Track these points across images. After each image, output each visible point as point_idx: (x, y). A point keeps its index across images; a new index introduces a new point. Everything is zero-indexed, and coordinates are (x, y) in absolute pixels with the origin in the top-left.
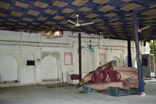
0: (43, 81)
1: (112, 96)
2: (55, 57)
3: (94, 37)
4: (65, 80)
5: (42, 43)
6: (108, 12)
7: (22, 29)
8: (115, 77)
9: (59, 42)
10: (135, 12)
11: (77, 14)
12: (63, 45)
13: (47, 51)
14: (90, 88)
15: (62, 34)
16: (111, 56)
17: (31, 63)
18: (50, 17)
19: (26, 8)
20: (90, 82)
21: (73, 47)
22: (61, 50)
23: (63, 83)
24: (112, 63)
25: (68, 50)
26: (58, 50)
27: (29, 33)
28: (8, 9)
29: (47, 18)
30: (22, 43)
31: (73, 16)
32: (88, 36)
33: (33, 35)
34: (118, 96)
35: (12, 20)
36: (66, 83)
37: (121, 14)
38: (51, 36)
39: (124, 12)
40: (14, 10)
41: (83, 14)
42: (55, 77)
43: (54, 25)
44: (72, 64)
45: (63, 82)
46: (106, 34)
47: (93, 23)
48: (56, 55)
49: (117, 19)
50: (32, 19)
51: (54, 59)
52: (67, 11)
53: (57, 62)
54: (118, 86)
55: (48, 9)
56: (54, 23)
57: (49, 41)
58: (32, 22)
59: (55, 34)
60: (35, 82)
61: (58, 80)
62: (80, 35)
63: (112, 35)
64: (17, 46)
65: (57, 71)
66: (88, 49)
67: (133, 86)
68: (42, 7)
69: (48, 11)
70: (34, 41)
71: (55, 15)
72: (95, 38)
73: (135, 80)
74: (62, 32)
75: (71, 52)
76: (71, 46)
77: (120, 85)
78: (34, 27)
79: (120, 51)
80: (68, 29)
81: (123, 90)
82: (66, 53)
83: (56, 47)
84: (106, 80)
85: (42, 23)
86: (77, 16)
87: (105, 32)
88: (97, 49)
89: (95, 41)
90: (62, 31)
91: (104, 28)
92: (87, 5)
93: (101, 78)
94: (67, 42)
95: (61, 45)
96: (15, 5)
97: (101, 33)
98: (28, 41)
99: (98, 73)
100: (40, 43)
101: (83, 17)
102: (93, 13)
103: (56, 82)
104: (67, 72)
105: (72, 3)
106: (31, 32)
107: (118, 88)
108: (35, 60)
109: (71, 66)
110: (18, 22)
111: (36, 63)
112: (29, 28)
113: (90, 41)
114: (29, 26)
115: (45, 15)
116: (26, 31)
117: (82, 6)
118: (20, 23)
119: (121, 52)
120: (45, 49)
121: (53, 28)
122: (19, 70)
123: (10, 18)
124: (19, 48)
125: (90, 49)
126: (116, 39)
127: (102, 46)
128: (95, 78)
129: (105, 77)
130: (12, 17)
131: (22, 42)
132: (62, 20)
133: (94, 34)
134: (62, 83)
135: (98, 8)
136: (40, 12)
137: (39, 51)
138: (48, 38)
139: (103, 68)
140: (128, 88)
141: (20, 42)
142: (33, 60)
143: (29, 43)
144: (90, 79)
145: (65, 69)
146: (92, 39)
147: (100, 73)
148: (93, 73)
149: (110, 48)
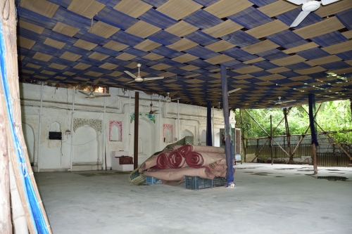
0: (75, 165)
1: (189, 188)
2: (95, 128)
3: (157, 98)
4: (109, 165)
5: (75, 104)
6: (187, 64)
7: (44, 80)
8: (194, 161)
9: (102, 104)
10: (225, 66)
11: (138, 62)
12: (109, 110)
13: (83, 118)
14: (154, 178)
15: (108, 92)
16: (181, 129)
17: (55, 136)
18: (96, 65)
19: (60, 48)
20: (155, 168)
21: (123, 113)
22: (105, 117)
23: (106, 170)
24: (186, 139)
25: (116, 118)
26: (100, 116)
27: (54, 88)
28: (30, 49)
29: (90, 66)
30: (42, 104)
31: (132, 66)
32: (148, 97)
33: (61, 91)
34: (198, 188)
35: (32, 66)
36: (111, 169)
37: (205, 67)
38: (92, 94)
39: (210, 65)
40: (40, 51)
41: (148, 64)
42: (94, 159)
43: (98, 78)
44: (121, 140)
45: (106, 167)
46: (176, 96)
47: (162, 78)
48: (96, 124)
49: (198, 75)
50: (66, 66)
51: (93, 131)
52: (125, 57)
53: (97, 137)
54: (198, 175)
55: (95, 53)
56: (100, 74)
57: (87, 102)
58: (64, 71)
59: (96, 91)
60: (61, 167)
61: (98, 164)
62: (137, 94)
63: (184, 98)
64: (34, 108)
65: (96, 150)
66: (147, 117)
67: (219, 174)
68: (86, 49)
69: (94, 56)
70: (62, 101)
71: (104, 62)
72: (158, 101)
73: (222, 165)
74: (108, 90)
75: (119, 121)
76: (120, 111)
77: (201, 172)
78: (65, 78)
79: (193, 122)
80: (119, 85)
81: (206, 180)
82: (111, 123)
83: (97, 111)
84: (180, 165)
85: (80, 73)
86: (139, 65)
87: (175, 93)
88: (161, 118)
89: (157, 106)
90: (107, 86)
91: (175, 86)
92: (157, 51)
93: (173, 161)
94: (115, 105)
95: (105, 110)
96: (44, 43)
97: (168, 93)
98: (53, 100)
99: (168, 154)
100: (72, 104)
101: (147, 68)
102: (164, 62)
103: (95, 168)
104: (113, 153)
105: (135, 45)
106: (57, 86)
107: (198, 177)
108: (63, 132)
109: (120, 142)
110: (41, 69)
111: (64, 136)
112: (57, 80)
113: (151, 105)
114: (58, 77)
115: (88, 61)
116: (49, 85)
117: (149, 52)
118: (43, 72)
119: (195, 123)
120: (80, 115)
121: (96, 82)
122: (36, 147)
123: (30, 62)
124: (37, 112)
125: (150, 117)
126: (189, 103)
127: (169, 113)
128: (162, 162)
129: (179, 161)
130: (34, 62)
131: (43, 101)
132: (113, 70)
133: (157, 95)
134: (104, 169)
135: (173, 56)
136: (81, 56)
137: (70, 118)
138: (88, 97)
139: (176, 148)
140: (212, 177)
141: (40, 101)
142: (58, 131)
143: (54, 104)
144: (155, 164)
145: (110, 148)
146: (153, 102)
147: (171, 155)
148: (160, 155)
149: (179, 117)
